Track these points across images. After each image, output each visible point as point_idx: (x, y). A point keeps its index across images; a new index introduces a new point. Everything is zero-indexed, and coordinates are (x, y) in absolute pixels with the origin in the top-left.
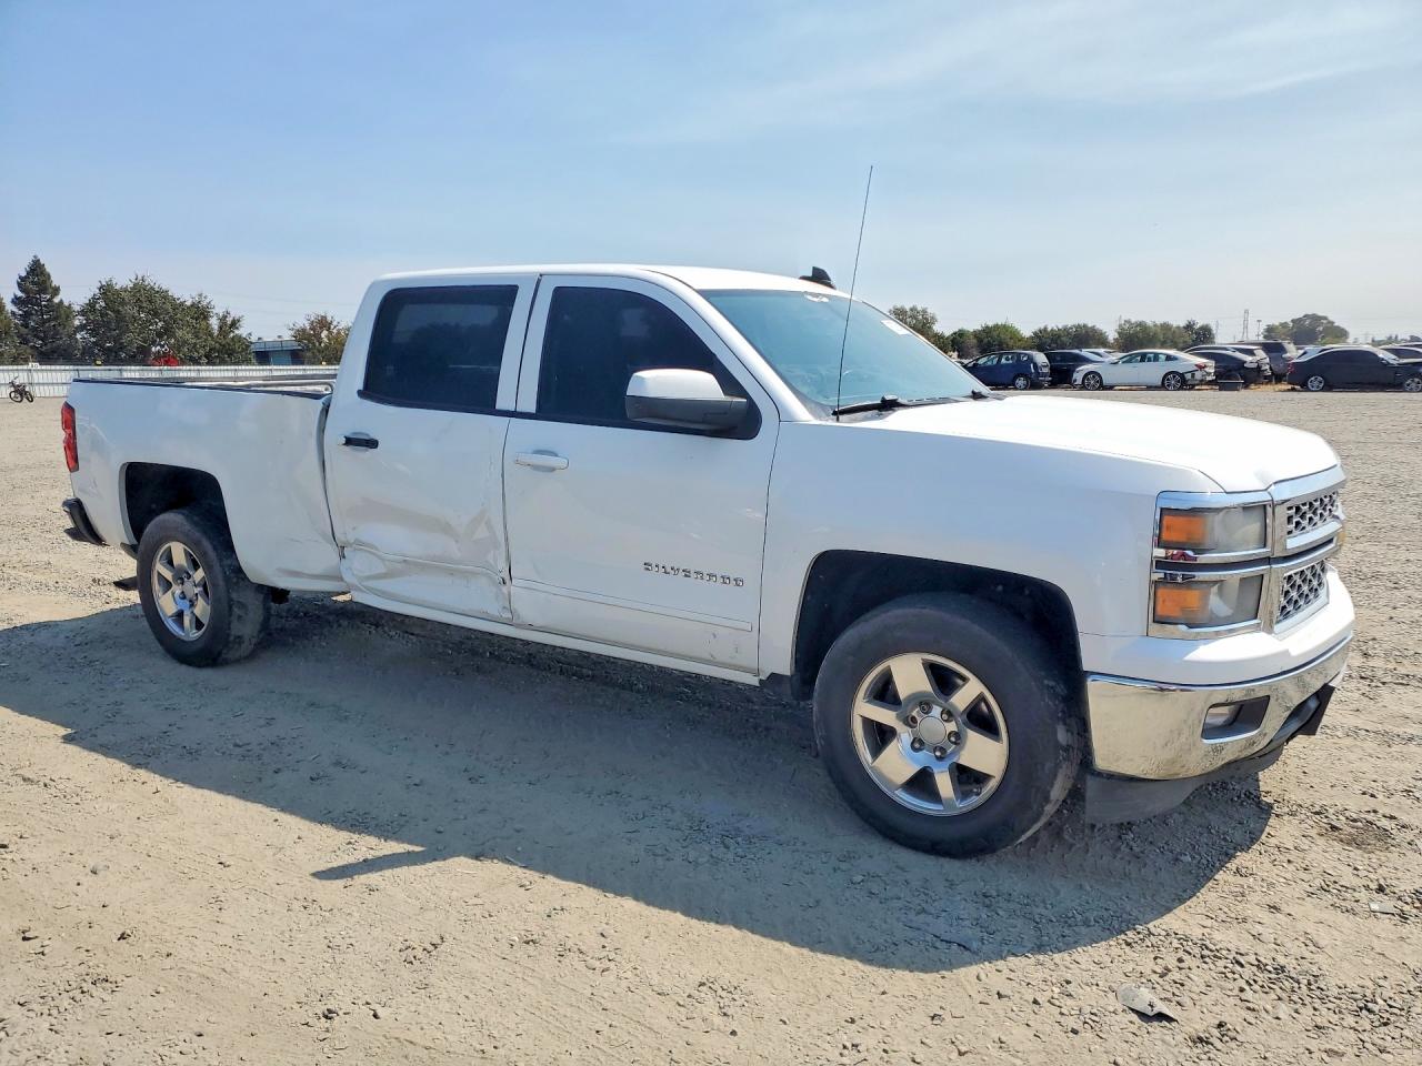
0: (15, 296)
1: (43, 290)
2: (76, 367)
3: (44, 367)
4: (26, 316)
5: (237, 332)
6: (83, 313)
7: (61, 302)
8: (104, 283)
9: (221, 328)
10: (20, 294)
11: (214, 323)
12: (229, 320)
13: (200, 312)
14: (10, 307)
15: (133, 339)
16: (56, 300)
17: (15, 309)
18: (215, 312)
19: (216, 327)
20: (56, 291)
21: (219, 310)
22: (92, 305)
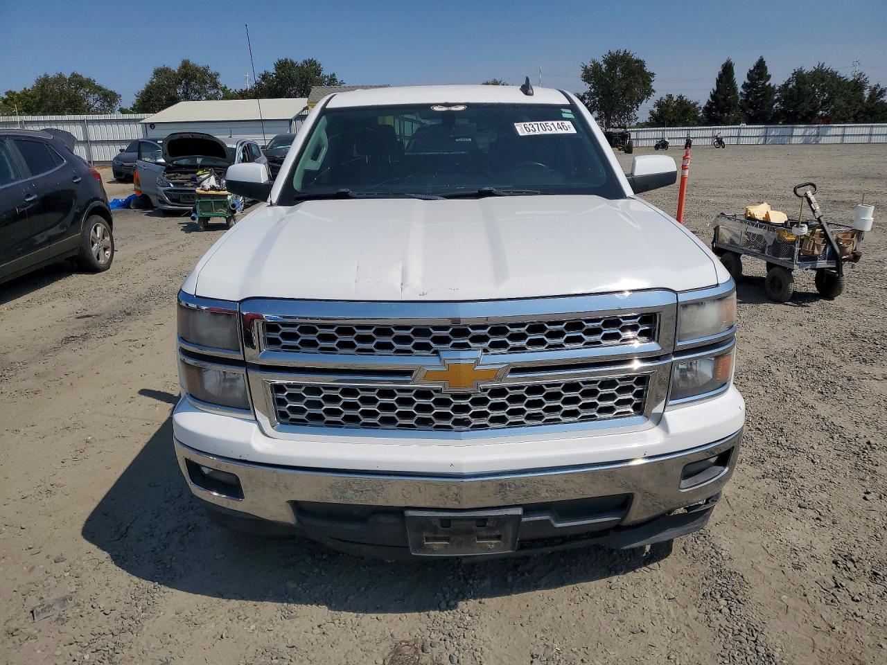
0: (745, 83)
1: (760, 78)
2: (766, 126)
3: (748, 127)
4: (748, 95)
5: (881, 99)
6: (780, 90)
7: (770, 84)
8: (796, 70)
9: (870, 96)
10: (747, 81)
11: (867, 93)
12: (878, 90)
13: (858, 85)
14: (740, 90)
15: (805, 107)
16: (767, 84)
17: (742, 91)
18: (868, 85)
19: (867, 96)
20: (769, 77)
21: (872, 83)
22: (786, 86)
